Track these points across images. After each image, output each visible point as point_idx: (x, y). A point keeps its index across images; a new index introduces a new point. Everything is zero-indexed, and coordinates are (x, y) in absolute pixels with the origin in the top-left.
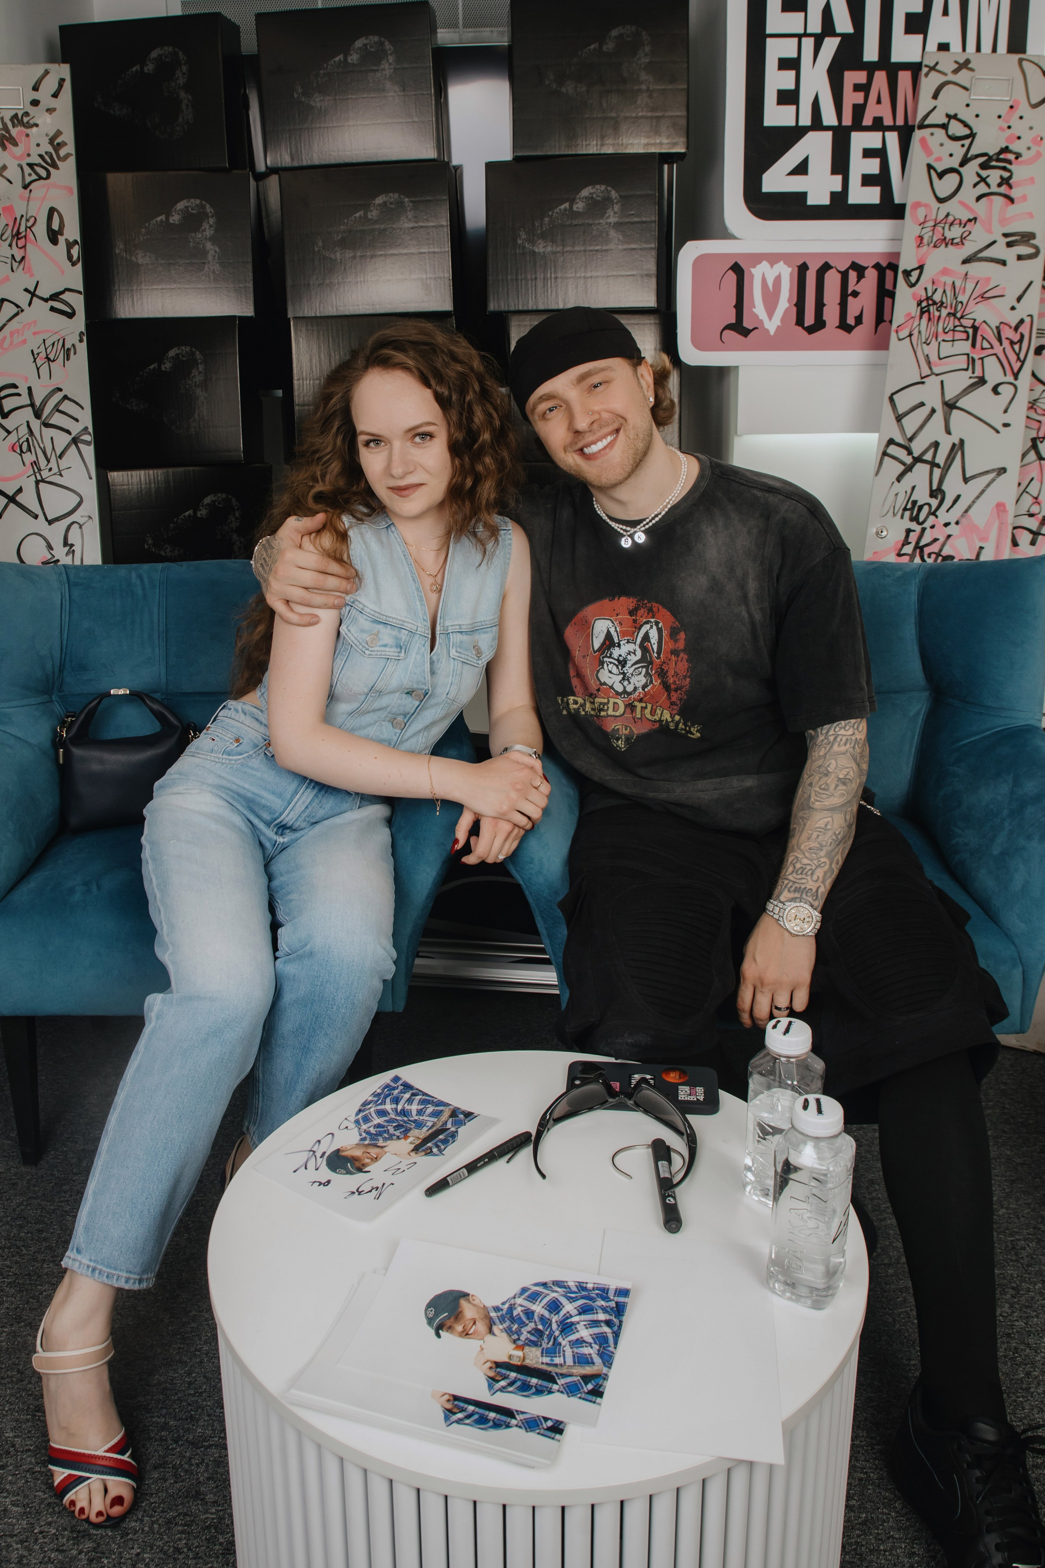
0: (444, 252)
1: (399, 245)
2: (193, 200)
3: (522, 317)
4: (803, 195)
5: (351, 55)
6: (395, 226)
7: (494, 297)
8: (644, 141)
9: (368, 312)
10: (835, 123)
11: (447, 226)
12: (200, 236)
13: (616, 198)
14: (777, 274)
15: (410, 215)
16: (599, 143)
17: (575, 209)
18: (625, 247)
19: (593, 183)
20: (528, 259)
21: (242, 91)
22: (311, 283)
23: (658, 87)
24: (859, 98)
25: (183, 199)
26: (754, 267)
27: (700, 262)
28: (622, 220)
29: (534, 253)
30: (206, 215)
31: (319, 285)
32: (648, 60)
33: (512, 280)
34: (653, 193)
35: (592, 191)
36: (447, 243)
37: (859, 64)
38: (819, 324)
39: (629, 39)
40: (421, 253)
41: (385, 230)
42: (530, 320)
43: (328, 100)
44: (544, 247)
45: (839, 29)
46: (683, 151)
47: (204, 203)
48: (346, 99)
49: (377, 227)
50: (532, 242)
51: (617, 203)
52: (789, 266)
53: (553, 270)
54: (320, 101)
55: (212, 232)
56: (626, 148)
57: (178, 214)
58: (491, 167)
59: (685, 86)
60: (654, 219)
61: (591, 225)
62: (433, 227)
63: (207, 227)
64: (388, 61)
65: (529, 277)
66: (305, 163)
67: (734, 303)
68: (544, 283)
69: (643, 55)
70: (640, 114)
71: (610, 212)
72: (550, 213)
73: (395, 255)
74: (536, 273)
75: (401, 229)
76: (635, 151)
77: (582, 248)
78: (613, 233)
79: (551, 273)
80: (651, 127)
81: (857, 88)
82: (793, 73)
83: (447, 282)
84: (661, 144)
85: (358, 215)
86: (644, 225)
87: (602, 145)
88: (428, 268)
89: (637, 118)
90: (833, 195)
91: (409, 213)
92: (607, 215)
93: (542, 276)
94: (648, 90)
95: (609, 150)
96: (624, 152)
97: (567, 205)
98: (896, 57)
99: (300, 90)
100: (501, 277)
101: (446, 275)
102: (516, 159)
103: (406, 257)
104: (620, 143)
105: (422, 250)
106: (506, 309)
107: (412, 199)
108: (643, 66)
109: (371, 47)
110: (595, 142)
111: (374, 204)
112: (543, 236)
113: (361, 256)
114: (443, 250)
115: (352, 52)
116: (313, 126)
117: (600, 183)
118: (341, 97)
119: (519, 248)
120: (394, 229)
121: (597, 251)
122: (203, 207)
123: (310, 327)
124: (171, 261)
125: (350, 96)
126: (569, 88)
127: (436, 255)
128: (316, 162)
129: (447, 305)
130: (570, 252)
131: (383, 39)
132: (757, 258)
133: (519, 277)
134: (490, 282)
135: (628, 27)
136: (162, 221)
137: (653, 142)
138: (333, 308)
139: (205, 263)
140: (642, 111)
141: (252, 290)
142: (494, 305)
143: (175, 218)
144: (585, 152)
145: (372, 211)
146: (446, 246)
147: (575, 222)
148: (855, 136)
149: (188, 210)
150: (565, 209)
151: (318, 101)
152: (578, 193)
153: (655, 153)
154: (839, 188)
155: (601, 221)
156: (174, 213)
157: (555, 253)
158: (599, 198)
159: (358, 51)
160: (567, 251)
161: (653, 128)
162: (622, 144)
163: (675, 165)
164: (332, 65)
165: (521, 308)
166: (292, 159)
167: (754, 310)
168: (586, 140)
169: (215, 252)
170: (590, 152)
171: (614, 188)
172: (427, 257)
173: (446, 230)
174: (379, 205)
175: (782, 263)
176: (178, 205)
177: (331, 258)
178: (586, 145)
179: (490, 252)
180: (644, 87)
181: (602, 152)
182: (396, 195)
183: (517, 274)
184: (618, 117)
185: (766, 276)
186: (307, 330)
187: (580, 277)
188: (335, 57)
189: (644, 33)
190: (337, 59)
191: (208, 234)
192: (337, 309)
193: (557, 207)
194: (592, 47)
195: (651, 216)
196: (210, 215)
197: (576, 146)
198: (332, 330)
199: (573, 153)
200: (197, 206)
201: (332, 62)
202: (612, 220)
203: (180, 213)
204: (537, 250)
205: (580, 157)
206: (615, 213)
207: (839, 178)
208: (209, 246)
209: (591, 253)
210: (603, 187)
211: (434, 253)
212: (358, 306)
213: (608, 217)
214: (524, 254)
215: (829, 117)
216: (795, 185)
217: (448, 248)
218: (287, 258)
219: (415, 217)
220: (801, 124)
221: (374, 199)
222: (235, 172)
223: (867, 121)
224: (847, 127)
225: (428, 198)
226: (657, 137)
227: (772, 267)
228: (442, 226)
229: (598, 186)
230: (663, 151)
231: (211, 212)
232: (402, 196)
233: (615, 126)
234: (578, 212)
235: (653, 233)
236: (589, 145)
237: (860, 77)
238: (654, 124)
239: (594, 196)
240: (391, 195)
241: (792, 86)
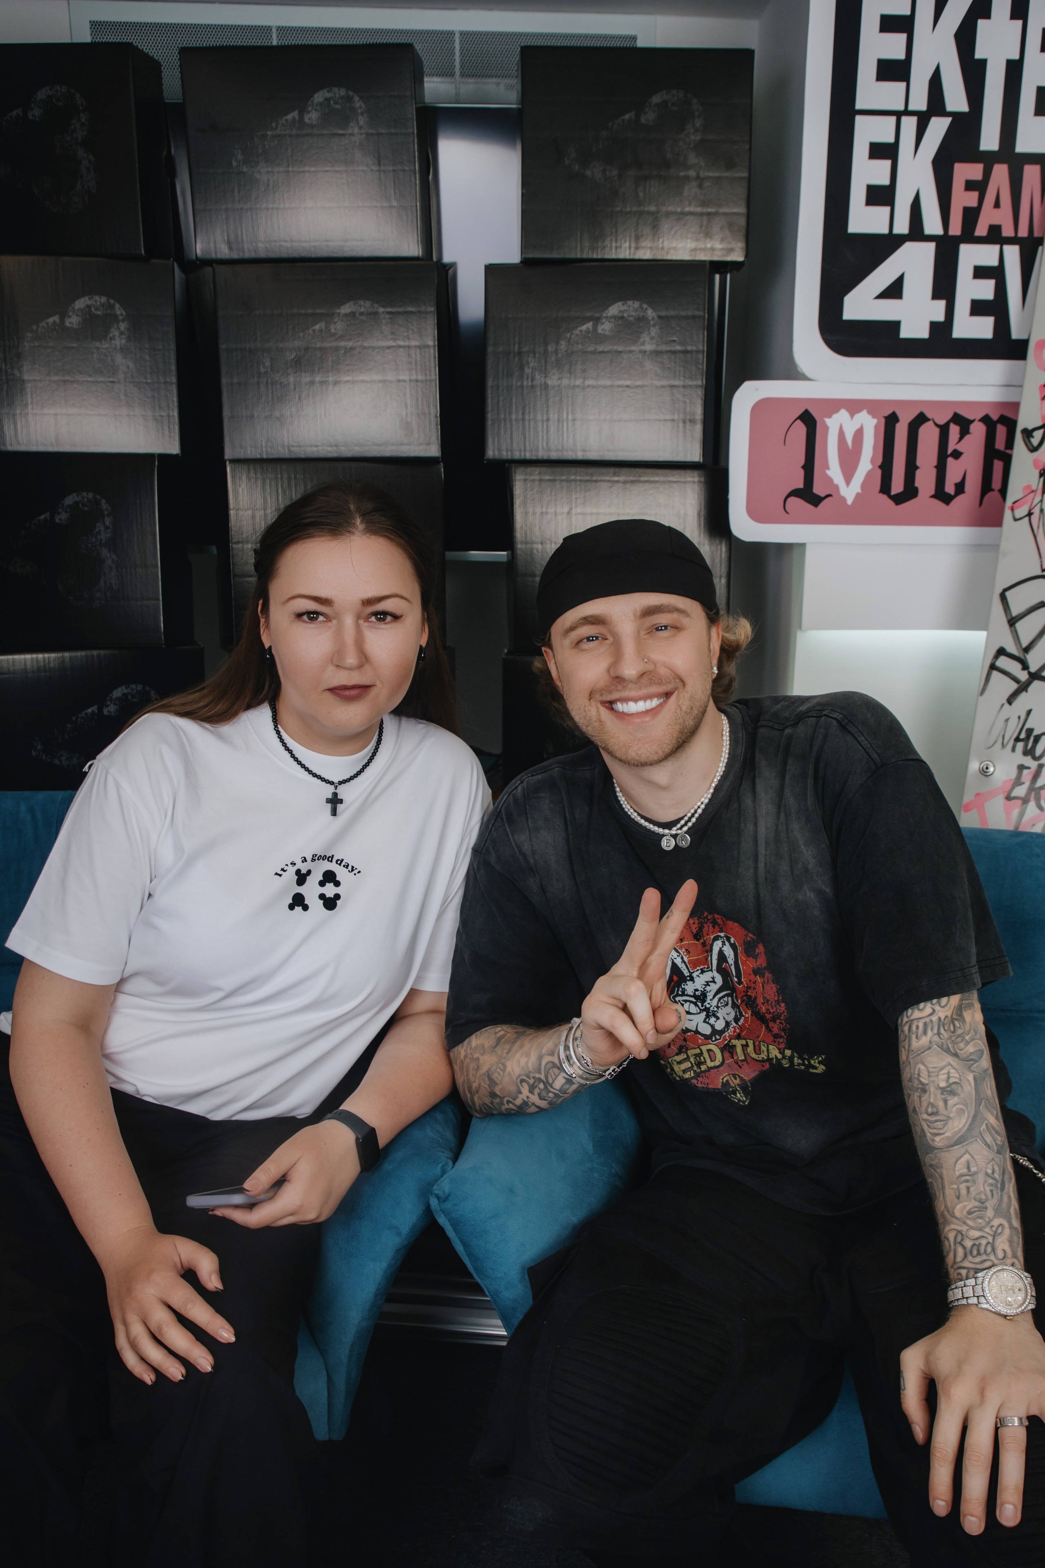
0: (430, 381)
1: (370, 369)
2: (97, 298)
3: (529, 470)
4: (896, 325)
5: (309, 112)
6: (366, 344)
7: (494, 441)
8: (690, 244)
9: (330, 455)
10: (939, 231)
11: (435, 346)
12: (107, 346)
13: (653, 319)
14: (859, 426)
15: (386, 329)
16: (633, 245)
17: (600, 331)
18: (665, 382)
19: (624, 298)
20: (538, 393)
21: (165, 153)
22: (256, 415)
23: (711, 174)
24: (971, 200)
25: (84, 295)
26: (830, 417)
27: (761, 408)
28: (660, 348)
29: (546, 387)
30: (115, 319)
31: (266, 417)
32: (698, 138)
33: (517, 420)
34: (701, 313)
35: (623, 308)
36: (433, 369)
37: (973, 154)
38: (910, 492)
39: (675, 108)
40: (399, 381)
41: (352, 349)
42: (540, 474)
43: (278, 172)
44: (559, 379)
45: (950, 108)
46: (741, 259)
47: (112, 301)
48: (303, 172)
49: (343, 344)
50: (545, 373)
51: (654, 326)
52: (874, 417)
53: (570, 409)
54: (268, 172)
55: (123, 341)
56: (668, 253)
57: (77, 315)
58: (493, 271)
59: (746, 175)
60: (701, 348)
61: (621, 352)
62: (416, 347)
63: (117, 333)
64: (358, 123)
65: (539, 417)
66: (247, 255)
67: (802, 462)
68: (558, 426)
69: (692, 130)
70: (687, 209)
71: (645, 337)
72: (568, 335)
73: (366, 382)
74: (548, 411)
75: (374, 348)
76: (679, 257)
77: (608, 383)
78: (648, 365)
79: (568, 414)
80: (701, 226)
81: (970, 185)
82: (888, 163)
83: (433, 418)
84: (713, 249)
85: (317, 327)
86: (688, 356)
87: (637, 248)
88: (409, 401)
89: (683, 214)
90: (934, 325)
91: (384, 327)
92: (642, 340)
93: (556, 418)
94: (698, 177)
95: (645, 254)
96: (666, 257)
97: (589, 325)
98: (1022, 147)
99: (240, 157)
100: (502, 416)
101: (433, 412)
102: (526, 262)
103: (380, 385)
104: (660, 246)
105: (401, 377)
106: (509, 457)
107: (389, 310)
108: (692, 145)
109: (336, 103)
110: (627, 244)
111: (339, 314)
112: (558, 365)
113: (321, 383)
114: (428, 377)
115: (310, 109)
116: (258, 206)
117: (634, 298)
118: (295, 169)
119: (527, 379)
120: (365, 348)
121: (628, 386)
122: (112, 307)
123: (252, 474)
124: (67, 378)
125: (307, 169)
126: (595, 172)
127: (419, 384)
128: (262, 255)
129: (433, 450)
130: (593, 387)
131: (351, 93)
132: (833, 406)
133: (527, 417)
134: (489, 422)
135: (674, 92)
136: (54, 322)
137: (703, 246)
138: (284, 450)
139: (113, 382)
140: (690, 205)
141: (177, 420)
142: (494, 451)
143: (73, 321)
144: (614, 256)
145: (336, 323)
146: (433, 373)
147: (600, 348)
148: (965, 250)
149: (90, 310)
150: (588, 332)
151: (263, 173)
152: (604, 310)
153: (705, 261)
154: (940, 317)
155: (633, 348)
156: (71, 314)
157: (574, 387)
158: (631, 319)
159: (318, 108)
160: (589, 386)
161: (704, 228)
162: (663, 248)
163: (728, 276)
164: (283, 124)
165: (528, 456)
166: (230, 248)
167: (828, 472)
168: (616, 241)
169: (128, 367)
170: (621, 256)
171: (652, 305)
172: (408, 387)
173: (432, 351)
174: (346, 315)
175: (865, 412)
176: (77, 303)
177: (281, 383)
178: (616, 248)
179: (490, 382)
180: (692, 173)
181: (637, 257)
182: (368, 304)
183: (523, 414)
184: (658, 212)
185: (845, 429)
186: (249, 478)
187: (605, 420)
188: (287, 114)
189: (695, 101)
190: (290, 117)
191: (118, 343)
192: (289, 450)
193: (576, 327)
194: (627, 116)
195: (698, 343)
196: (120, 318)
197: (604, 248)
198: (282, 479)
199: (600, 257)
200: (103, 305)
201: (283, 121)
202: (648, 347)
203: (80, 313)
204: (550, 382)
205: (607, 263)
206: (652, 338)
207: (942, 304)
208: (119, 359)
209: (620, 389)
210: (637, 304)
211: (417, 381)
212: (317, 446)
213: (643, 344)
214: (533, 387)
215: (933, 224)
216: (886, 311)
217: (434, 374)
218: (224, 381)
219: (393, 333)
220: (897, 230)
221: (339, 308)
222: (153, 261)
223: (981, 230)
224: (954, 237)
225: (410, 309)
226: (708, 240)
227: (852, 416)
228: (427, 346)
229: (630, 303)
230: (716, 258)
231: (122, 314)
232: (376, 306)
233: (655, 222)
234: (605, 336)
235: (700, 367)
236: (621, 247)
237: (975, 171)
238: (705, 223)
239: (625, 315)
240: (361, 302)
241: (886, 181)
